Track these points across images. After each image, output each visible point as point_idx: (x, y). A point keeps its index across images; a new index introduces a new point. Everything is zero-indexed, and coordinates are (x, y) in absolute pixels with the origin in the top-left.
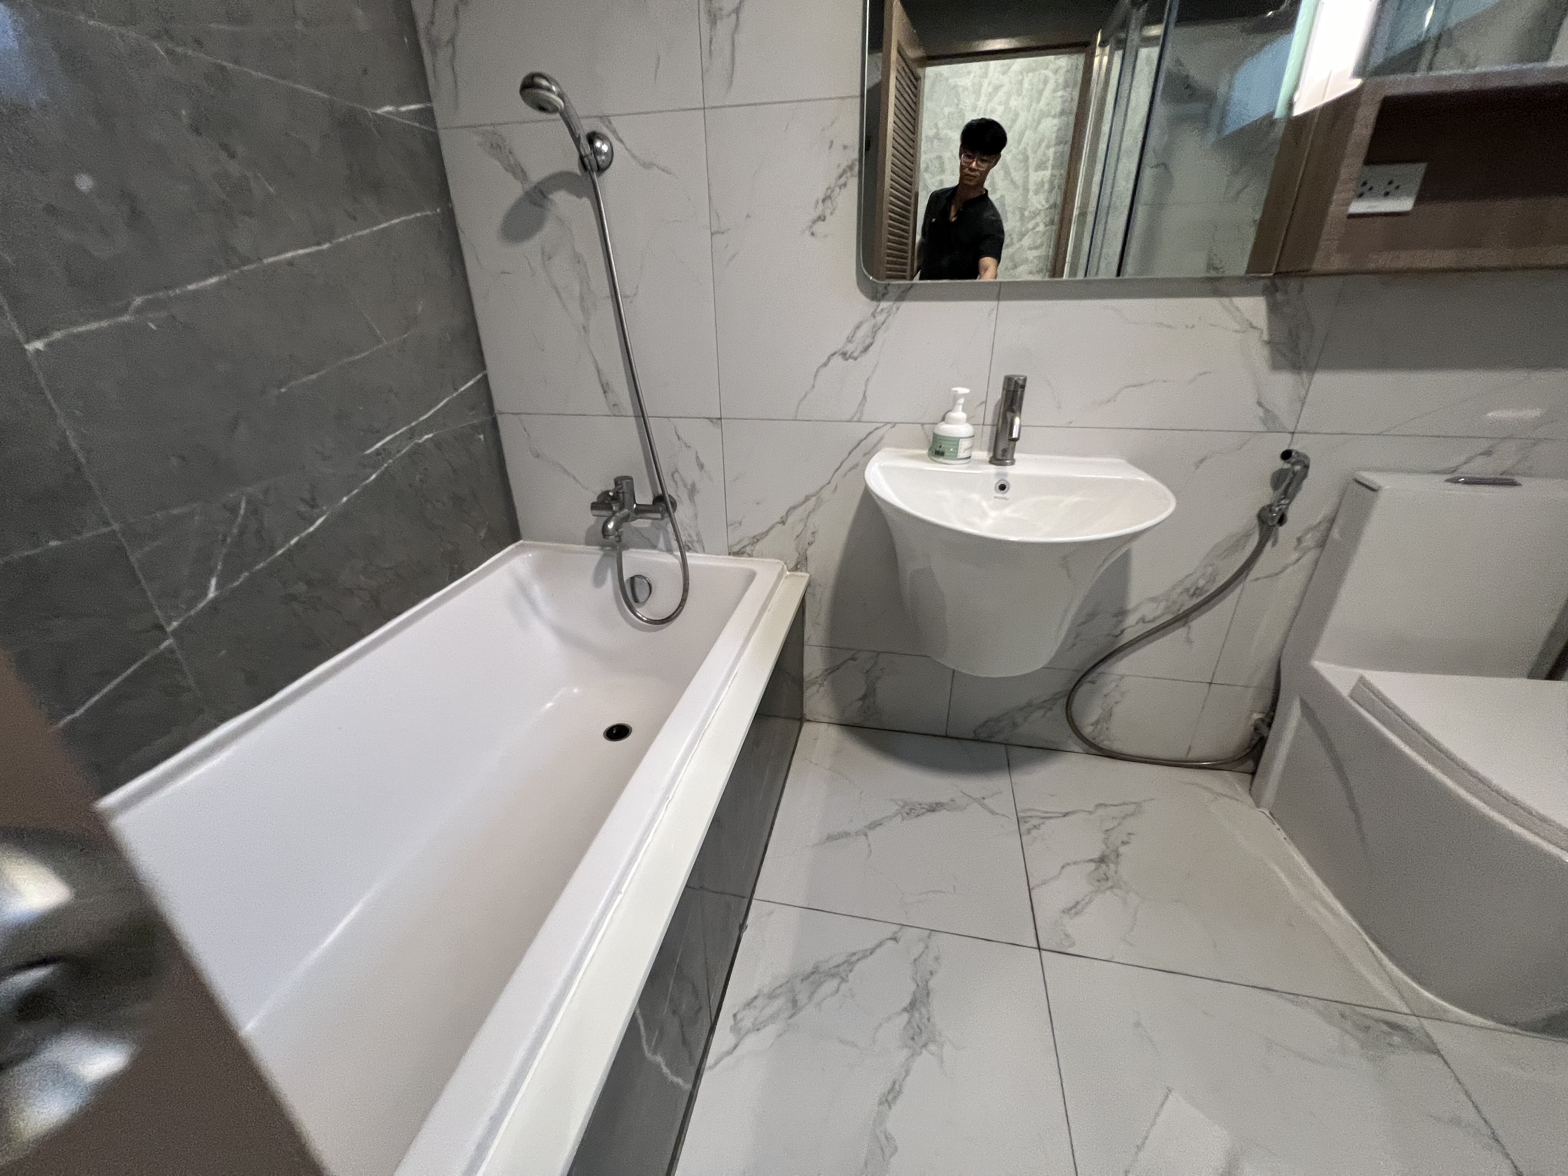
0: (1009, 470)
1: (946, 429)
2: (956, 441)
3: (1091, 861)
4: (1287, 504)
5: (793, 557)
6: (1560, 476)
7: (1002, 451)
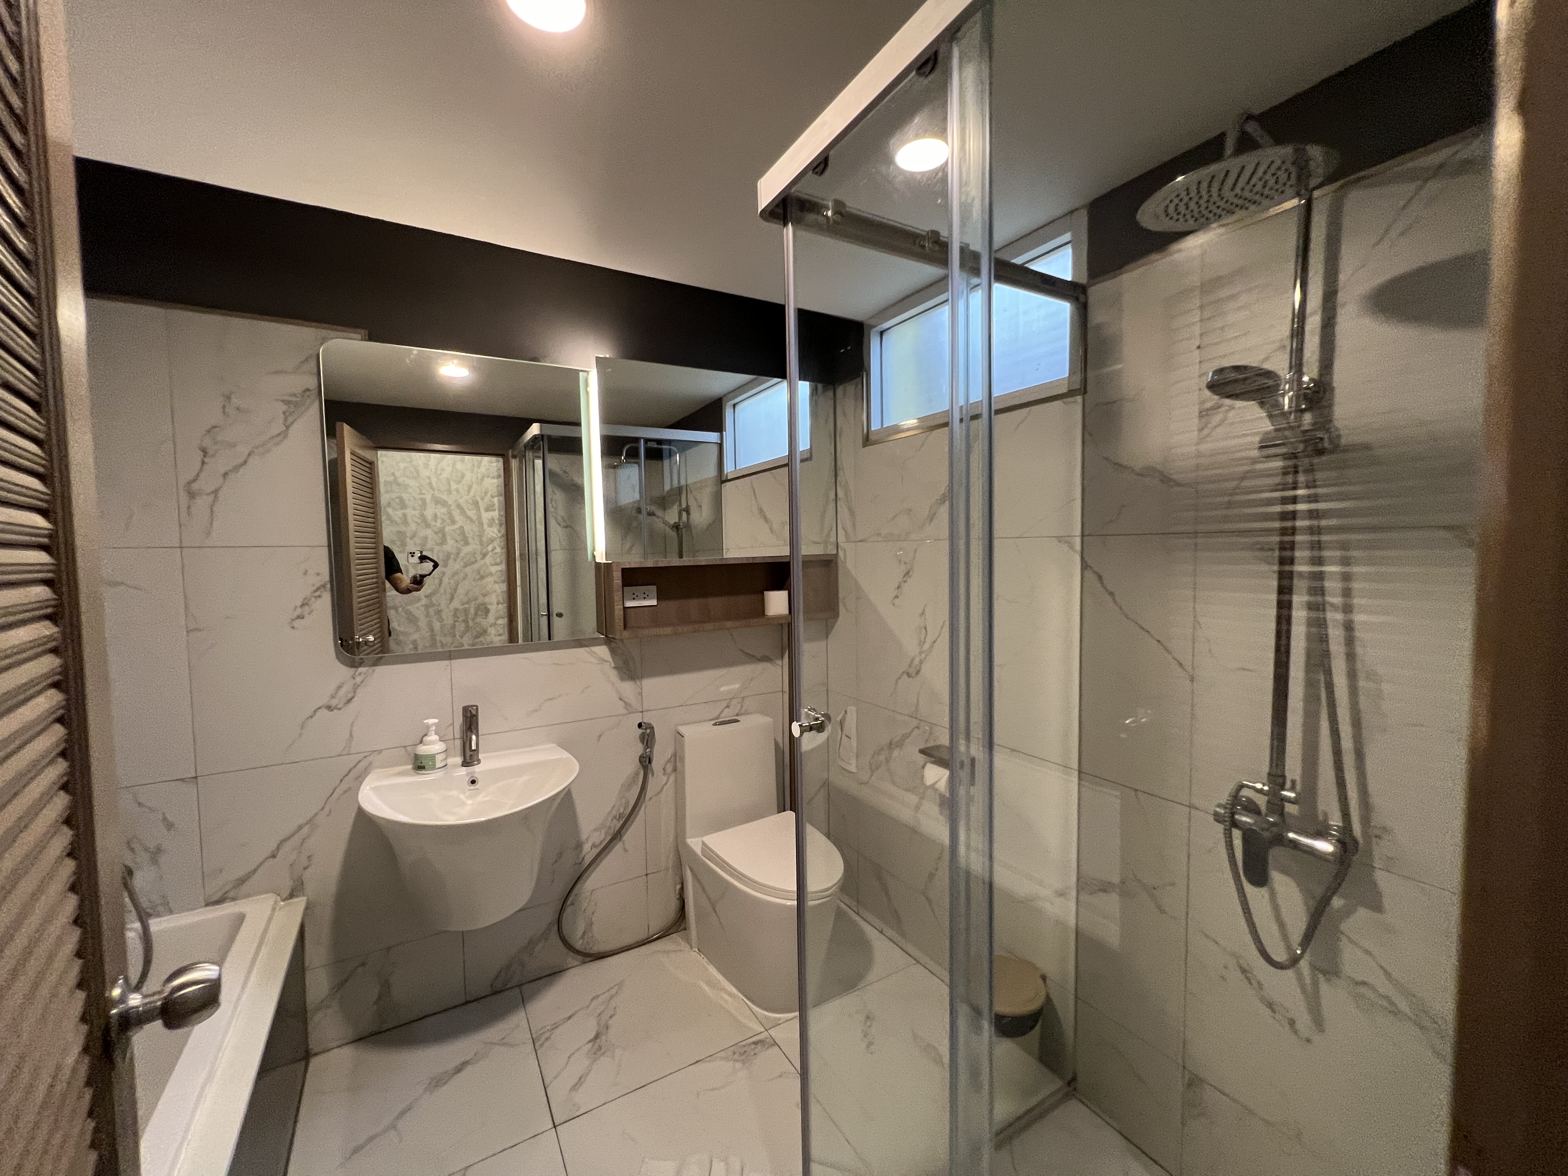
0: (477, 769)
1: (423, 750)
2: (432, 757)
3: (590, 1042)
4: (650, 751)
5: (287, 885)
6: (757, 712)
7: (469, 758)
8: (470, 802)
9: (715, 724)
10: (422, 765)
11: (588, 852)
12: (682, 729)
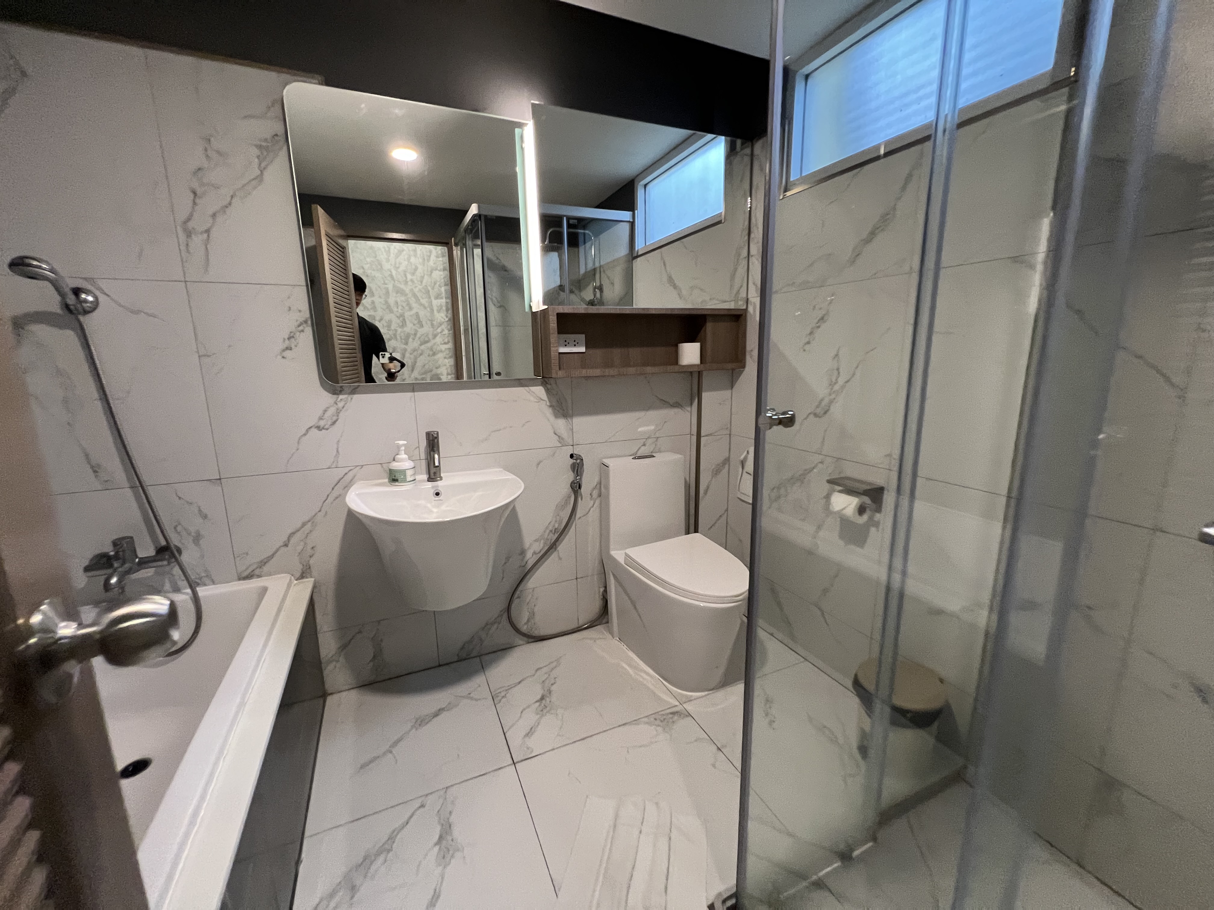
0: (439, 483)
1: (395, 465)
2: (403, 472)
3: (536, 702)
4: (580, 479)
5: (298, 569)
6: (667, 451)
7: (433, 474)
8: (435, 510)
9: (634, 458)
10: (396, 478)
11: (530, 558)
12: (606, 461)
